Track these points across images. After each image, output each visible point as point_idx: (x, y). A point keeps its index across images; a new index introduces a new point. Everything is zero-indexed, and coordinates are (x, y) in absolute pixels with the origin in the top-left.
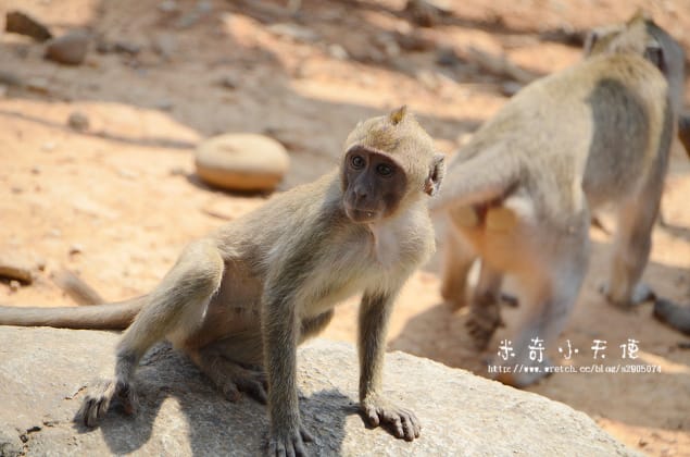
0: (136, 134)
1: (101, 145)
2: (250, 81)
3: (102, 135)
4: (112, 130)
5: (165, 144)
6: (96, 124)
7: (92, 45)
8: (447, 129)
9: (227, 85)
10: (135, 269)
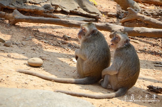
0: (18, 58)
1: (13, 59)
2: (38, 49)
3: (13, 58)
4: (15, 57)
5: (23, 59)
6: (12, 56)
7: (12, 43)
8: (69, 56)
9: (34, 50)
10: (18, 79)
